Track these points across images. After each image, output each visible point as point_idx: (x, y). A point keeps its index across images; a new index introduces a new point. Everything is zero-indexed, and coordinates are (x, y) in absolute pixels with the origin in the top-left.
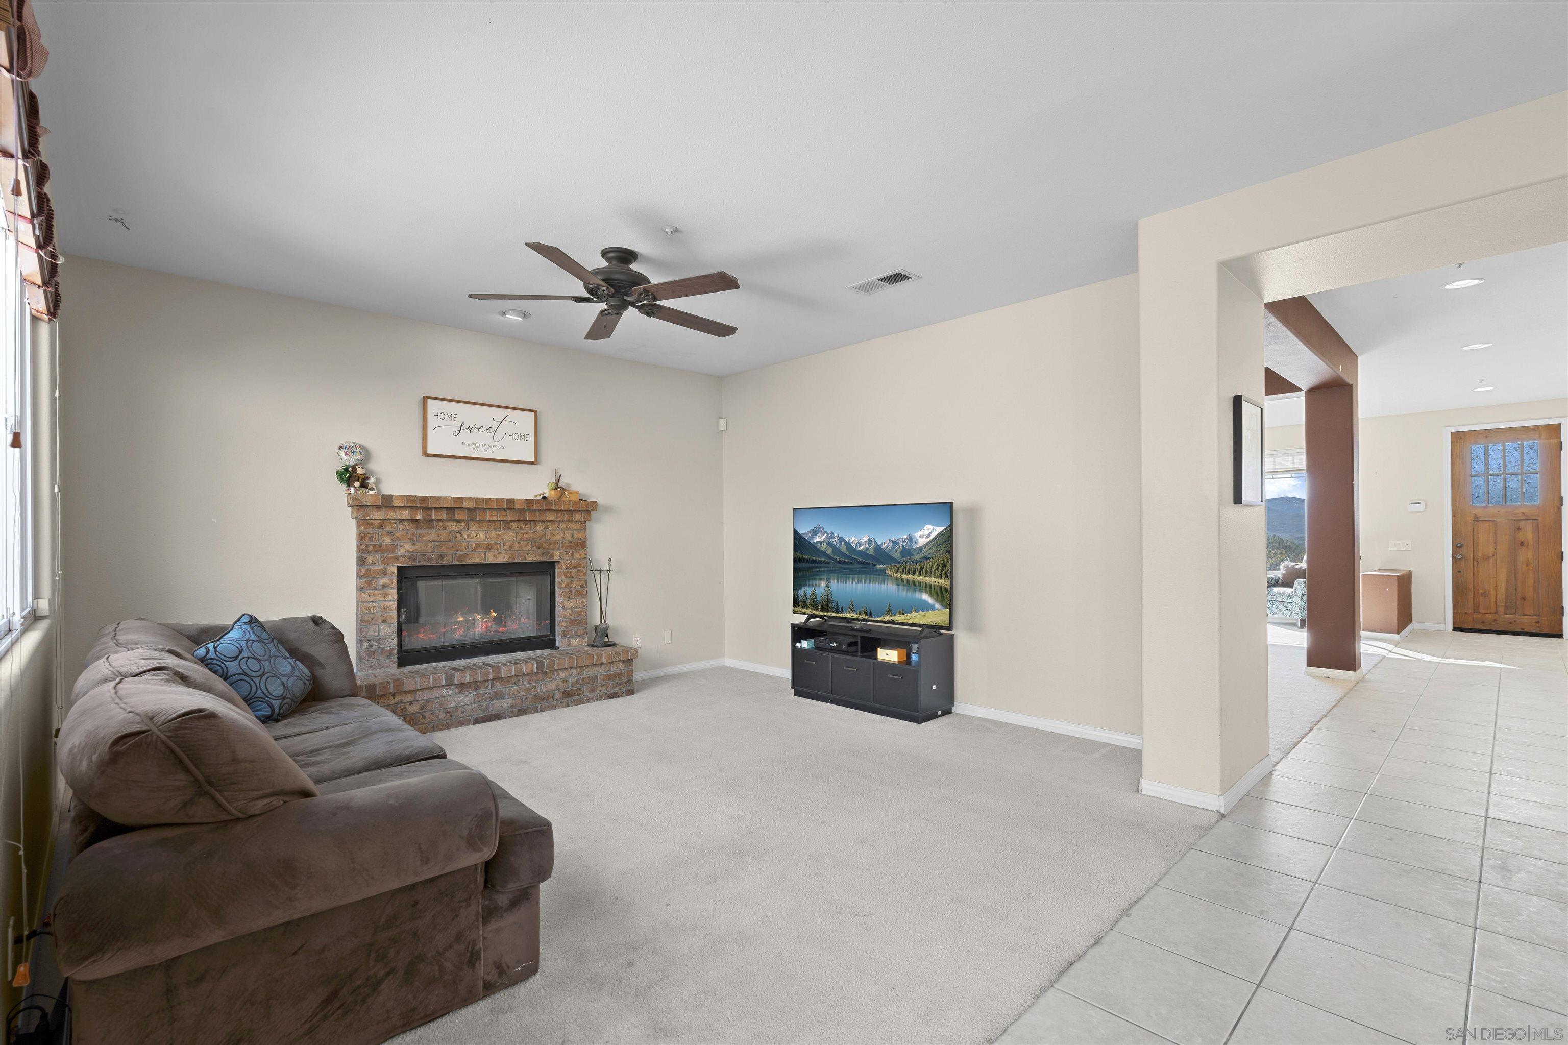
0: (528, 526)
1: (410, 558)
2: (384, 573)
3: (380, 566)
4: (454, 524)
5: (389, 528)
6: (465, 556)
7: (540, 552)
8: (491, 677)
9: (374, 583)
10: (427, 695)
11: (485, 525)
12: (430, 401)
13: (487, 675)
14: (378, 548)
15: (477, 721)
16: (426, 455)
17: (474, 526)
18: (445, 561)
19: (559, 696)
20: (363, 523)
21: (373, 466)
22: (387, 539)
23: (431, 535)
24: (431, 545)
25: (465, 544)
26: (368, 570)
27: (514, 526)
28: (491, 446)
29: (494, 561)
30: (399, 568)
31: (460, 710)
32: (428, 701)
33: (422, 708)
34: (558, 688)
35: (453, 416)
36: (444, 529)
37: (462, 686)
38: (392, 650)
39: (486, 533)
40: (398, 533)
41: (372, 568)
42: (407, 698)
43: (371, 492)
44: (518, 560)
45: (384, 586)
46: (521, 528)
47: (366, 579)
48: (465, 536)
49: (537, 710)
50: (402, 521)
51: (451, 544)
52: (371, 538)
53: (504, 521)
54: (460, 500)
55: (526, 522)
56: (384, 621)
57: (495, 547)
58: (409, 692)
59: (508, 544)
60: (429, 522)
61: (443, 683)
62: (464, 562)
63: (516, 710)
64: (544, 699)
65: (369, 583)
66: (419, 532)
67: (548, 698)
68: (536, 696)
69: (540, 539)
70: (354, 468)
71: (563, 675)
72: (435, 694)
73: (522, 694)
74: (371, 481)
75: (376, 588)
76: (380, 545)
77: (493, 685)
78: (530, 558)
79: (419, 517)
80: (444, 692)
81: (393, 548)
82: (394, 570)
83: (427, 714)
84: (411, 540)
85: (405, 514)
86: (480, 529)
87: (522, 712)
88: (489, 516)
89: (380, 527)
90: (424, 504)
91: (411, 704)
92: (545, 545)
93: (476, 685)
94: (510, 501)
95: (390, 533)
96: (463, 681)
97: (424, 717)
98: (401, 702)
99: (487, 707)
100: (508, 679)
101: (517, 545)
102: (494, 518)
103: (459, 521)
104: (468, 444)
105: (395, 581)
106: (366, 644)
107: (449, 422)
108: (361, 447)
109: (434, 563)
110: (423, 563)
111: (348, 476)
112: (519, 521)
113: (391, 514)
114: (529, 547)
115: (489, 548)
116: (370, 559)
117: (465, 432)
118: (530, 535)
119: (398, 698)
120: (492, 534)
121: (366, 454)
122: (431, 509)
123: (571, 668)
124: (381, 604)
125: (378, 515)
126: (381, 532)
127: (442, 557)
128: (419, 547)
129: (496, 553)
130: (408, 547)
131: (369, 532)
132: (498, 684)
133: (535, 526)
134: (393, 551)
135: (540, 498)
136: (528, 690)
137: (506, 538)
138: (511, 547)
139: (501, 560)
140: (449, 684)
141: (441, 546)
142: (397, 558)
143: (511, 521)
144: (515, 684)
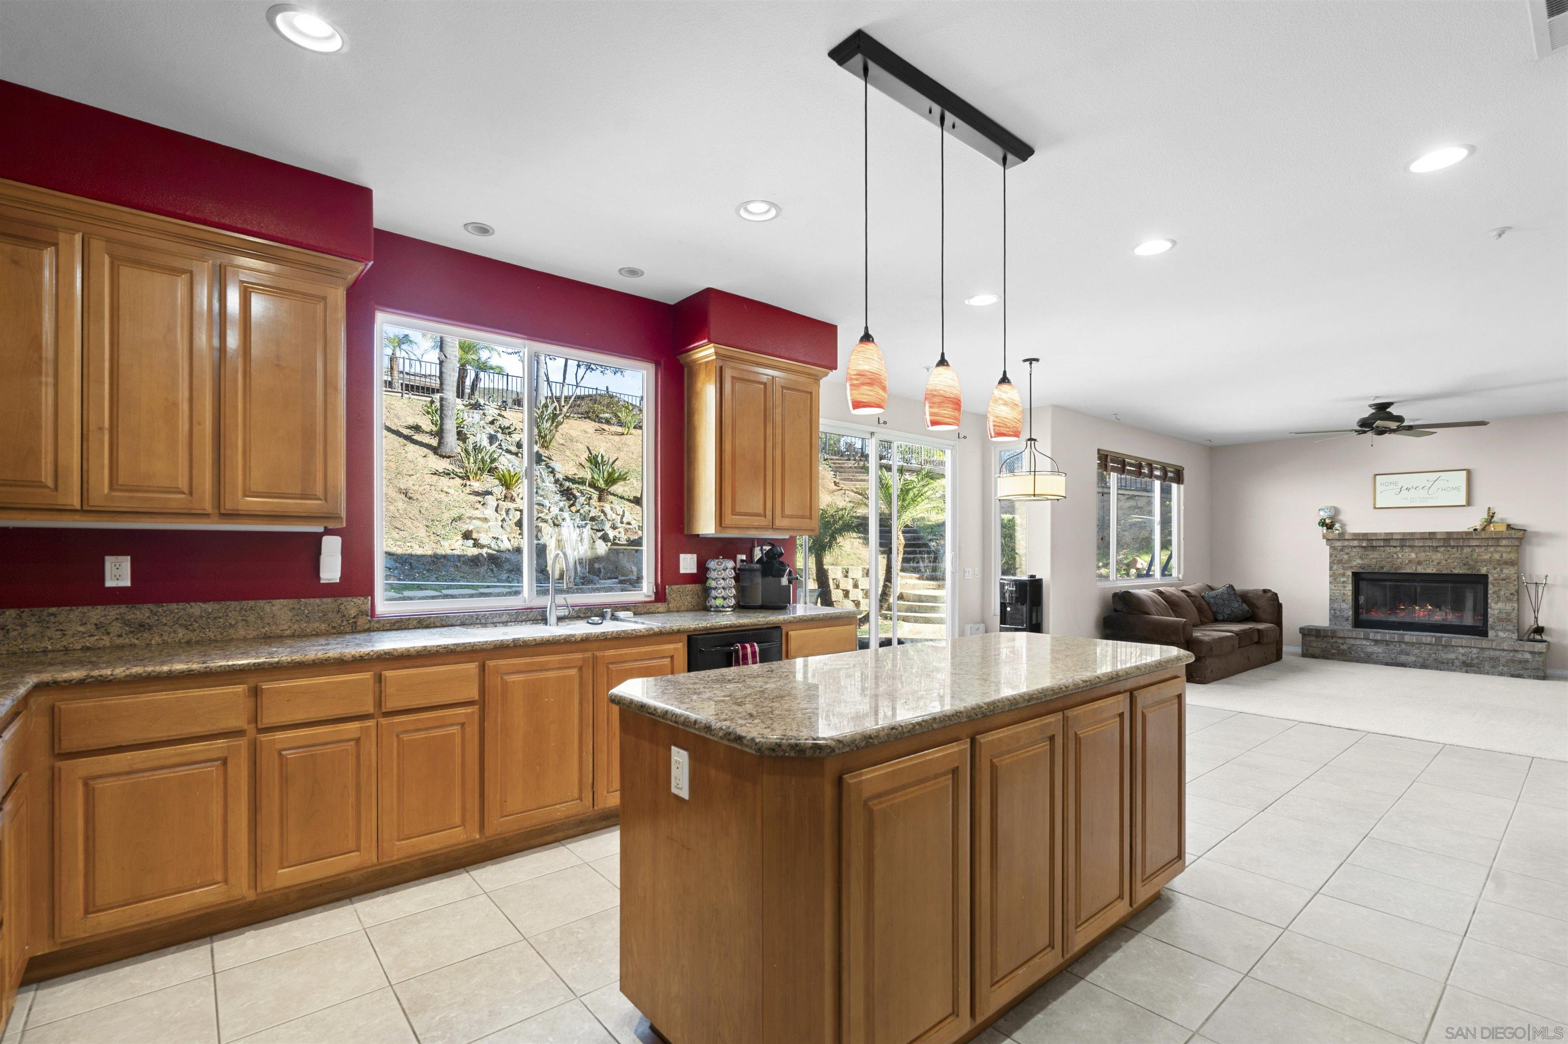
0: (1455, 550)
1: (1360, 567)
2: (1344, 575)
3: (1342, 571)
4: (1392, 548)
5: (1347, 551)
6: (1400, 568)
7: (1466, 567)
8: (1396, 640)
9: (1338, 580)
10: (1353, 642)
11: (1417, 549)
12: (1377, 477)
13: (1394, 638)
14: (1340, 561)
15: (1387, 664)
16: (1375, 508)
17: (1407, 550)
18: (1385, 570)
19: (1458, 664)
20: (1333, 548)
21: (1342, 517)
22: (1346, 557)
23: (1374, 555)
24: (1375, 560)
25: (1399, 560)
26: (1334, 573)
27: (1442, 549)
28: (1426, 498)
29: (1423, 571)
30: (1353, 573)
31: (1375, 655)
32: (1353, 645)
33: (1349, 648)
34: (1457, 658)
35: (1395, 483)
36: (1384, 551)
37: (1376, 642)
38: (1348, 617)
39: (1416, 554)
40: (1353, 554)
41: (1336, 572)
42: (1340, 641)
43: (1337, 532)
44: (1445, 572)
45: (1344, 582)
46: (1448, 551)
47: (1334, 577)
48: (1400, 556)
49: (1437, 669)
50: (1354, 547)
51: (1389, 560)
52: (1336, 556)
53: (1432, 546)
54: (1392, 534)
55: (1453, 547)
56: (1344, 601)
57: (1424, 563)
58: (1341, 638)
59: (1436, 562)
60: (1374, 548)
61: (1362, 637)
62: (1399, 572)
63: (1418, 664)
64: (1443, 663)
65: (1335, 579)
66: (1366, 553)
67: (1447, 663)
68: (1436, 659)
69: (1467, 558)
70: (1325, 520)
71: (1462, 650)
72: (1358, 642)
73: (1424, 655)
74: (1337, 526)
75: (1338, 583)
76: (1341, 560)
77: (1400, 645)
78: (1456, 571)
79: (1364, 545)
80: (1364, 642)
81: (1349, 561)
82: (1349, 573)
83: (1353, 652)
84: (1361, 558)
85: (1356, 543)
86: (1412, 551)
87: (1424, 666)
88: (1417, 543)
89: (1341, 550)
90: (1365, 537)
91: (1343, 644)
92: (1471, 562)
93: (1387, 643)
94: (1434, 533)
95: (1347, 554)
96: (1376, 638)
97: (1351, 653)
98: (1336, 642)
99: (1396, 657)
100: (1413, 644)
101: (1444, 562)
102: (1421, 544)
103: (1395, 547)
104: (1406, 499)
105: (1350, 580)
106: (1333, 611)
107: (1392, 486)
108: (1334, 507)
109: (1376, 571)
110: (1369, 570)
111: (1323, 523)
112: (1446, 547)
113: (1346, 543)
114: (1456, 563)
115: (1419, 563)
116: (1335, 567)
117: (1404, 492)
118: (1457, 555)
119: (1334, 640)
120: (1423, 554)
121: (1337, 511)
122: (1372, 540)
123: (1471, 647)
124: (1342, 592)
125: (1338, 544)
126: (1342, 553)
127: (1382, 568)
128: (1366, 561)
129: (1425, 567)
130: (1359, 561)
131: (1335, 552)
132: (1404, 646)
133: (1462, 549)
134: (1349, 563)
135: (1472, 530)
136: (1430, 655)
137: (1434, 557)
138: (1438, 563)
139: (1429, 571)
140: (1367, 639)
141: (1382, 561)
142: (1351, 567)
143: (1439, 546)
144: (1418, 648)
